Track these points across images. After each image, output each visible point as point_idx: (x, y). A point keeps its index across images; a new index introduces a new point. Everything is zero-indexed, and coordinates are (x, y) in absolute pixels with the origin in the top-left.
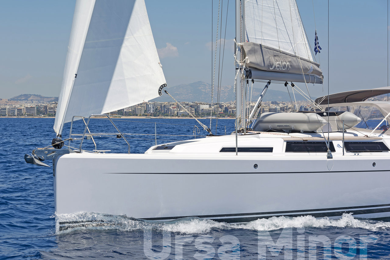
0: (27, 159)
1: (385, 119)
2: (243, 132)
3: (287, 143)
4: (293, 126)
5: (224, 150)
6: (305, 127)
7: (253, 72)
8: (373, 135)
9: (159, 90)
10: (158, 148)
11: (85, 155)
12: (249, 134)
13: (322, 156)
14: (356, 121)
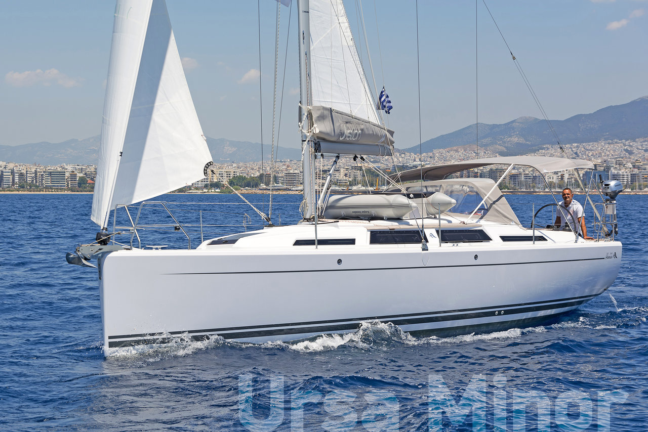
0: (70, 259)
1: (483, 202)
2: (313, 221)
3: (371, 233)
4: (374, 212)
5: (298, 243)
6: (390, 213)
7: (322, 144)
8: (469, 221)
9: (204, 170)
10: (213, 243)
11: (136, 252)
12: (320, 222)
13: (416, 248)
14: (450, 203)
